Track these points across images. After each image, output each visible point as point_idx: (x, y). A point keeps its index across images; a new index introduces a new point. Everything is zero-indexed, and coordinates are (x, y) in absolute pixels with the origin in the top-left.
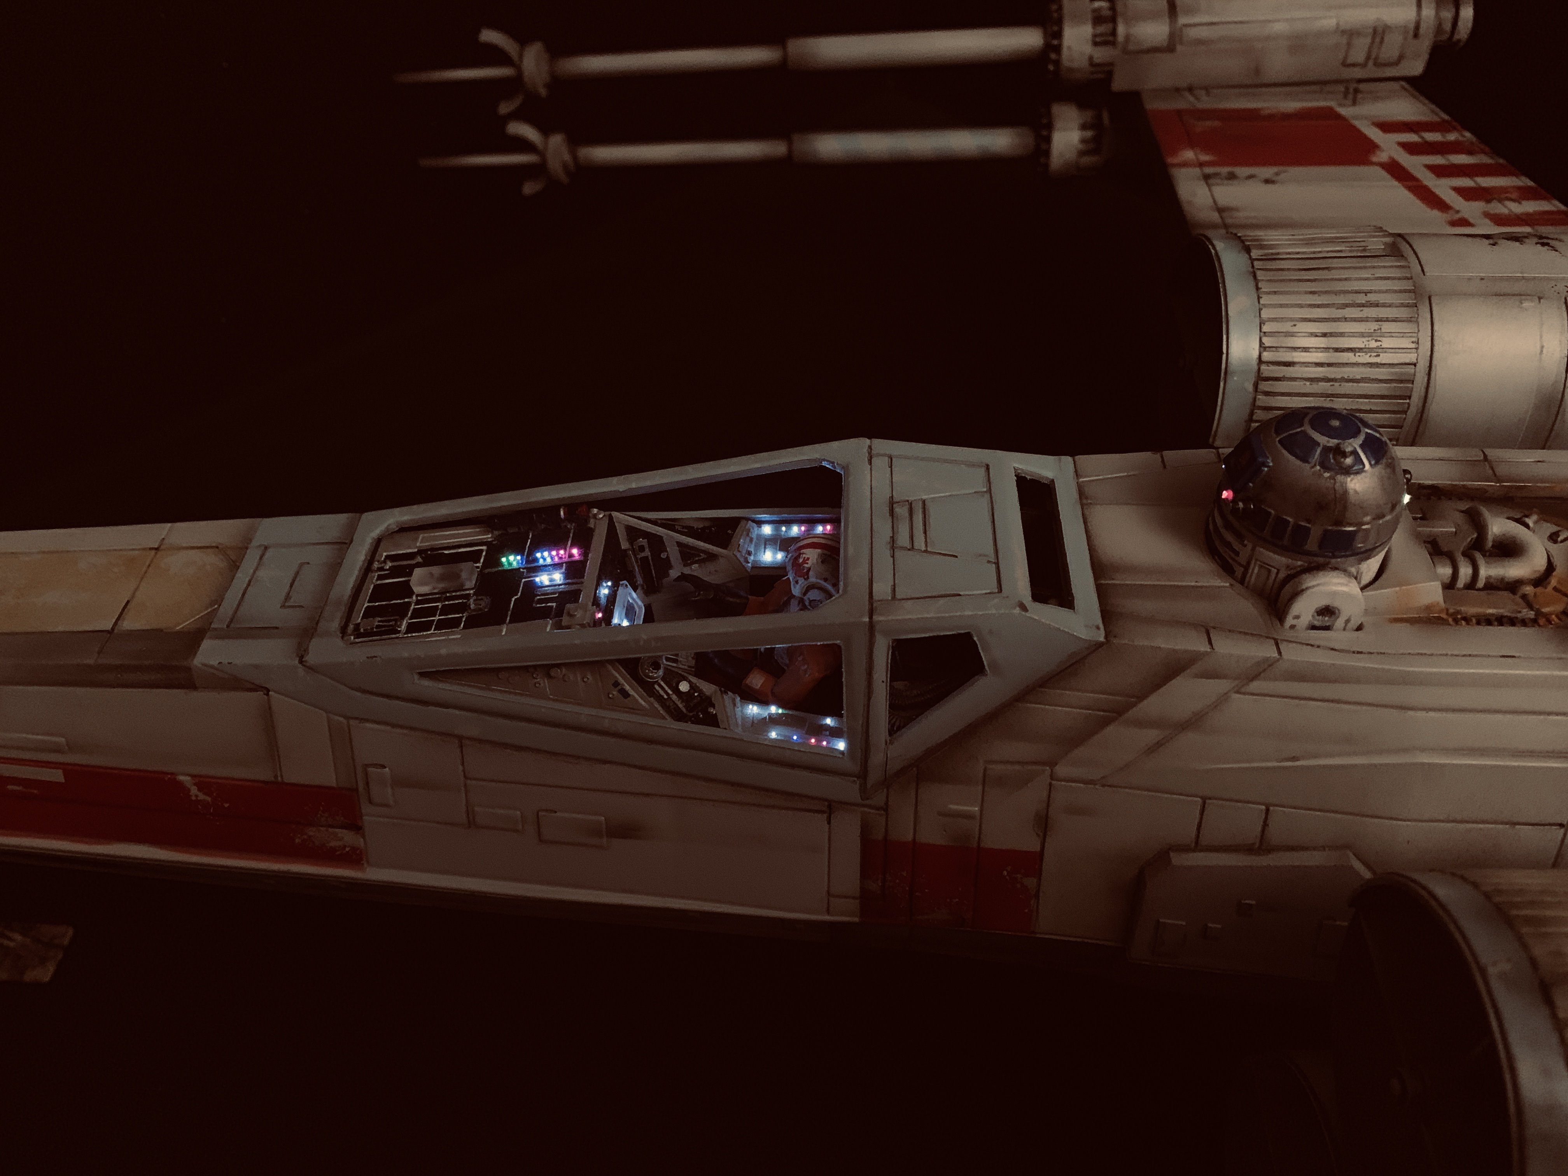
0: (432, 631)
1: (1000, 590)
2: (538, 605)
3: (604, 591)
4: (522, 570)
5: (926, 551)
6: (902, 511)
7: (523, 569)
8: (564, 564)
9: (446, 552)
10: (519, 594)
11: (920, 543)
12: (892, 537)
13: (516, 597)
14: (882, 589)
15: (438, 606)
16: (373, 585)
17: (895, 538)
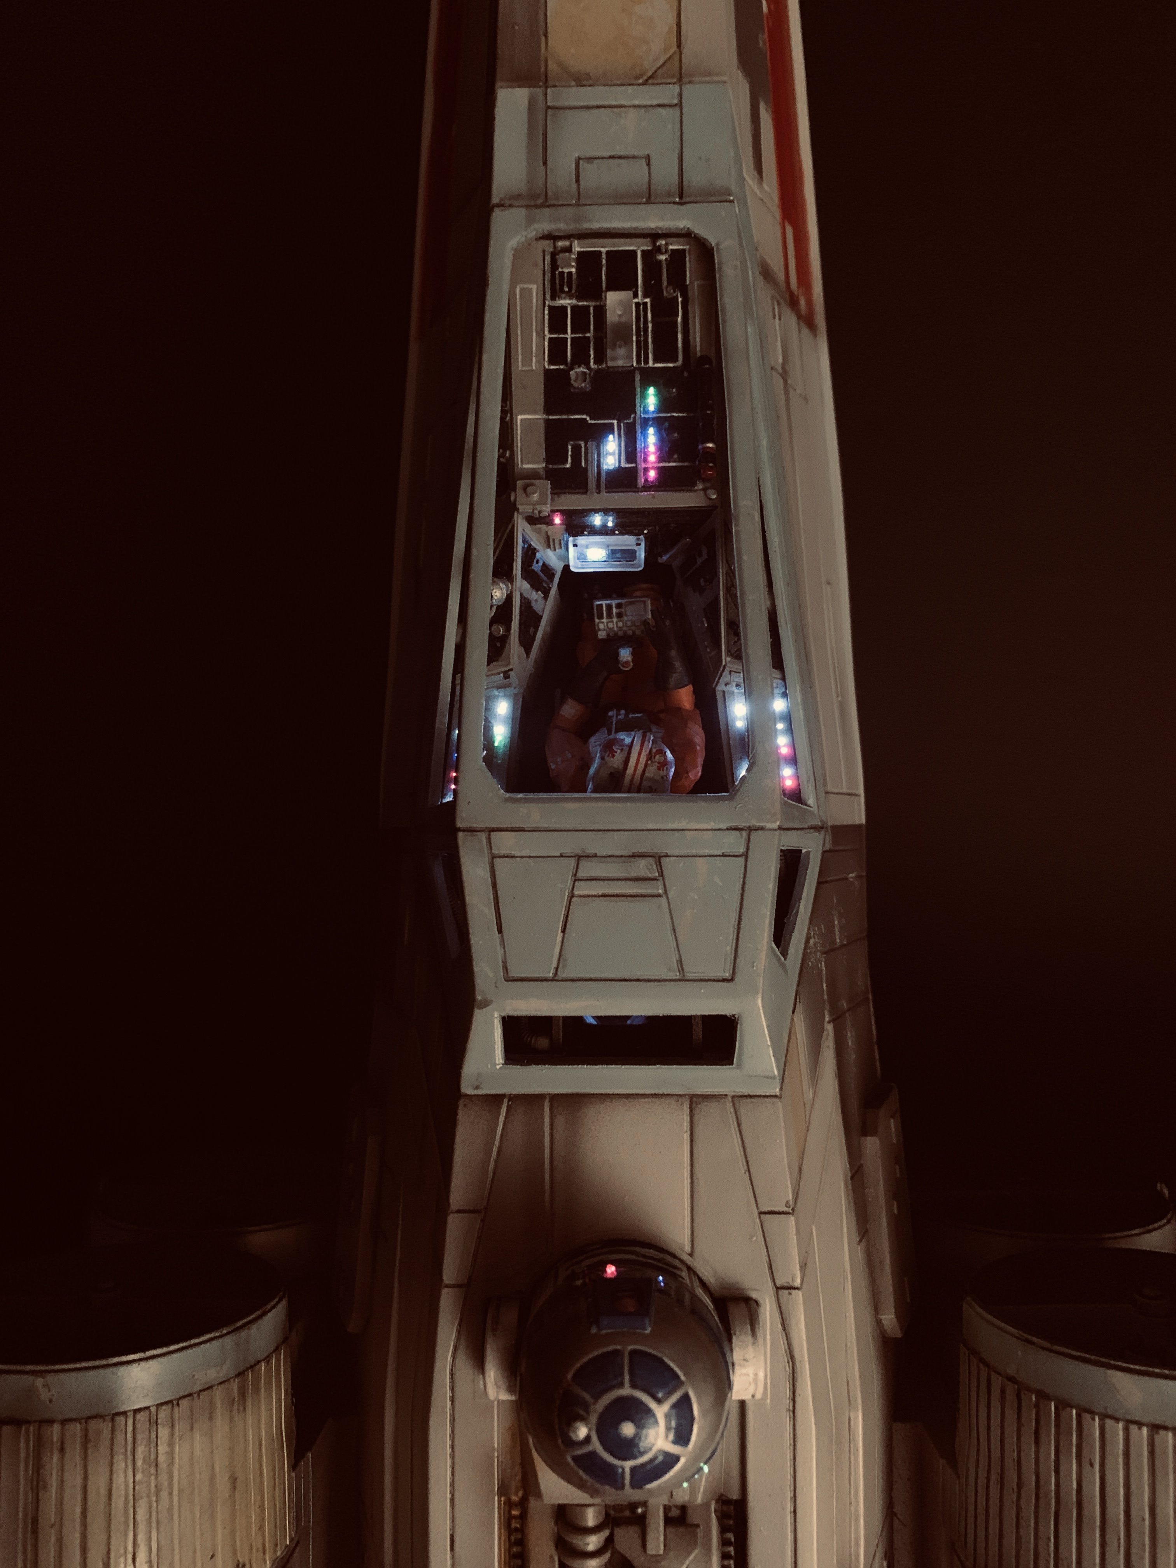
0: (548, 335)
1: (508, 979)
2: (570, 447)
3: (597, 520)
4: (633, 416)
5: (572, 896)
6: (642, 868)
7: (635, 418)
8: (633, 465)
9: (679, 319)
10: (593, 422)
11: (582, 889)
12: (595, 856)
13: (588, 419)
14: (505, 843)
15: (589, 331)
16: (635, 248)
17: (593, 859)
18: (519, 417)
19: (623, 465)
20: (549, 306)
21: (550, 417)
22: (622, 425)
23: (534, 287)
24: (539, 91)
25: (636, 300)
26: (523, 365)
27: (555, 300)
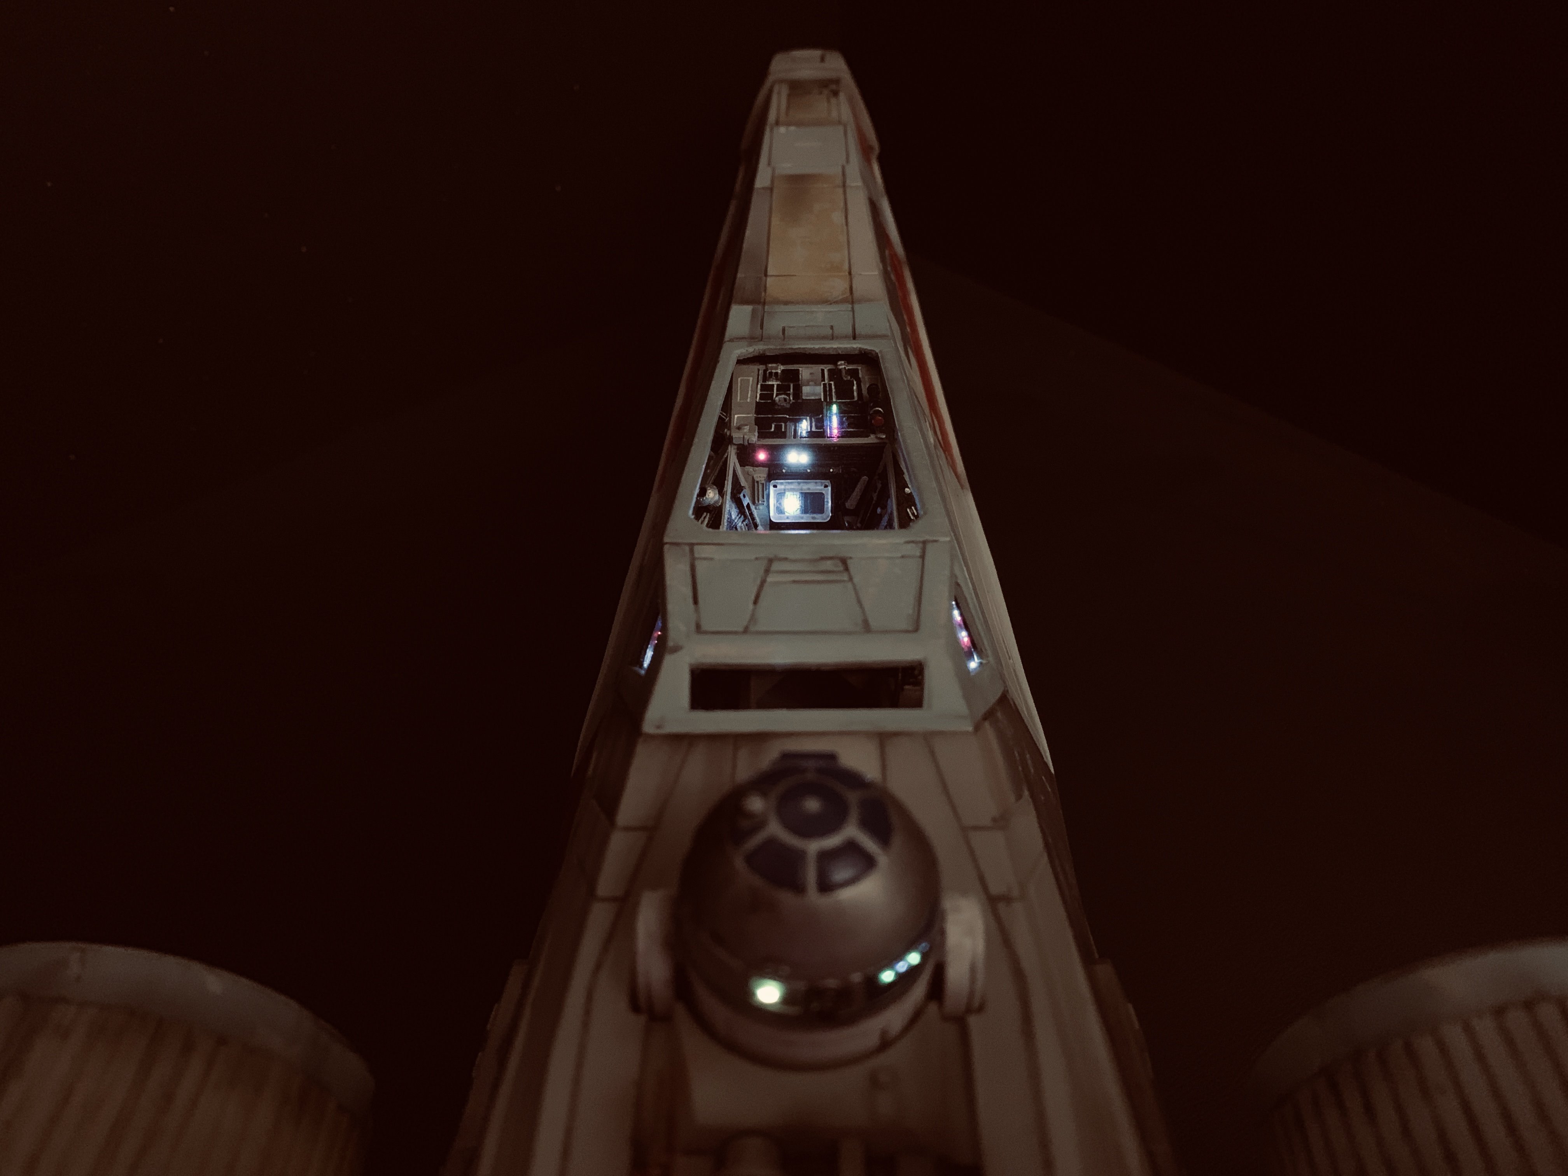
0: (759, 392)
1: (700, 632)
5: (763, 582)
6: (829, 565)
7: (822, 415)
8: (822, 430)
10: (791, 417)
12: (786, 559)
13: (787, 416)
14: (705, 551)
17: (785, 561)
18: (736, 416)
19: (814, 429)
20: (761, 385)
21: (759, 416)
22: (813, 419)
23: (751, 379)
24: (760, 307)
25: (823, 382)
26: (740, 400)
27: (766, 382)
